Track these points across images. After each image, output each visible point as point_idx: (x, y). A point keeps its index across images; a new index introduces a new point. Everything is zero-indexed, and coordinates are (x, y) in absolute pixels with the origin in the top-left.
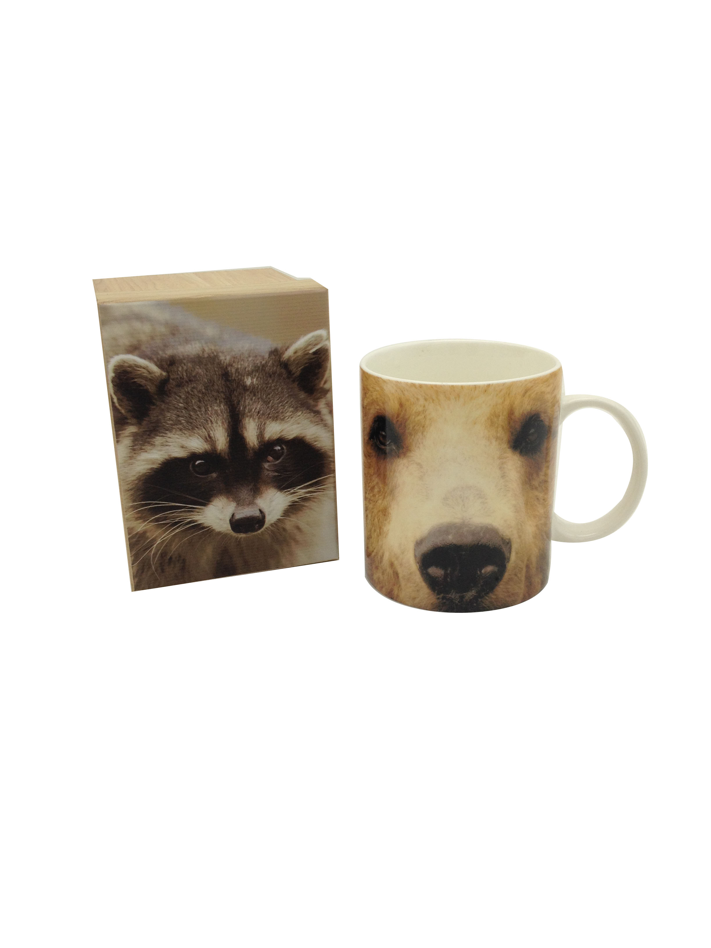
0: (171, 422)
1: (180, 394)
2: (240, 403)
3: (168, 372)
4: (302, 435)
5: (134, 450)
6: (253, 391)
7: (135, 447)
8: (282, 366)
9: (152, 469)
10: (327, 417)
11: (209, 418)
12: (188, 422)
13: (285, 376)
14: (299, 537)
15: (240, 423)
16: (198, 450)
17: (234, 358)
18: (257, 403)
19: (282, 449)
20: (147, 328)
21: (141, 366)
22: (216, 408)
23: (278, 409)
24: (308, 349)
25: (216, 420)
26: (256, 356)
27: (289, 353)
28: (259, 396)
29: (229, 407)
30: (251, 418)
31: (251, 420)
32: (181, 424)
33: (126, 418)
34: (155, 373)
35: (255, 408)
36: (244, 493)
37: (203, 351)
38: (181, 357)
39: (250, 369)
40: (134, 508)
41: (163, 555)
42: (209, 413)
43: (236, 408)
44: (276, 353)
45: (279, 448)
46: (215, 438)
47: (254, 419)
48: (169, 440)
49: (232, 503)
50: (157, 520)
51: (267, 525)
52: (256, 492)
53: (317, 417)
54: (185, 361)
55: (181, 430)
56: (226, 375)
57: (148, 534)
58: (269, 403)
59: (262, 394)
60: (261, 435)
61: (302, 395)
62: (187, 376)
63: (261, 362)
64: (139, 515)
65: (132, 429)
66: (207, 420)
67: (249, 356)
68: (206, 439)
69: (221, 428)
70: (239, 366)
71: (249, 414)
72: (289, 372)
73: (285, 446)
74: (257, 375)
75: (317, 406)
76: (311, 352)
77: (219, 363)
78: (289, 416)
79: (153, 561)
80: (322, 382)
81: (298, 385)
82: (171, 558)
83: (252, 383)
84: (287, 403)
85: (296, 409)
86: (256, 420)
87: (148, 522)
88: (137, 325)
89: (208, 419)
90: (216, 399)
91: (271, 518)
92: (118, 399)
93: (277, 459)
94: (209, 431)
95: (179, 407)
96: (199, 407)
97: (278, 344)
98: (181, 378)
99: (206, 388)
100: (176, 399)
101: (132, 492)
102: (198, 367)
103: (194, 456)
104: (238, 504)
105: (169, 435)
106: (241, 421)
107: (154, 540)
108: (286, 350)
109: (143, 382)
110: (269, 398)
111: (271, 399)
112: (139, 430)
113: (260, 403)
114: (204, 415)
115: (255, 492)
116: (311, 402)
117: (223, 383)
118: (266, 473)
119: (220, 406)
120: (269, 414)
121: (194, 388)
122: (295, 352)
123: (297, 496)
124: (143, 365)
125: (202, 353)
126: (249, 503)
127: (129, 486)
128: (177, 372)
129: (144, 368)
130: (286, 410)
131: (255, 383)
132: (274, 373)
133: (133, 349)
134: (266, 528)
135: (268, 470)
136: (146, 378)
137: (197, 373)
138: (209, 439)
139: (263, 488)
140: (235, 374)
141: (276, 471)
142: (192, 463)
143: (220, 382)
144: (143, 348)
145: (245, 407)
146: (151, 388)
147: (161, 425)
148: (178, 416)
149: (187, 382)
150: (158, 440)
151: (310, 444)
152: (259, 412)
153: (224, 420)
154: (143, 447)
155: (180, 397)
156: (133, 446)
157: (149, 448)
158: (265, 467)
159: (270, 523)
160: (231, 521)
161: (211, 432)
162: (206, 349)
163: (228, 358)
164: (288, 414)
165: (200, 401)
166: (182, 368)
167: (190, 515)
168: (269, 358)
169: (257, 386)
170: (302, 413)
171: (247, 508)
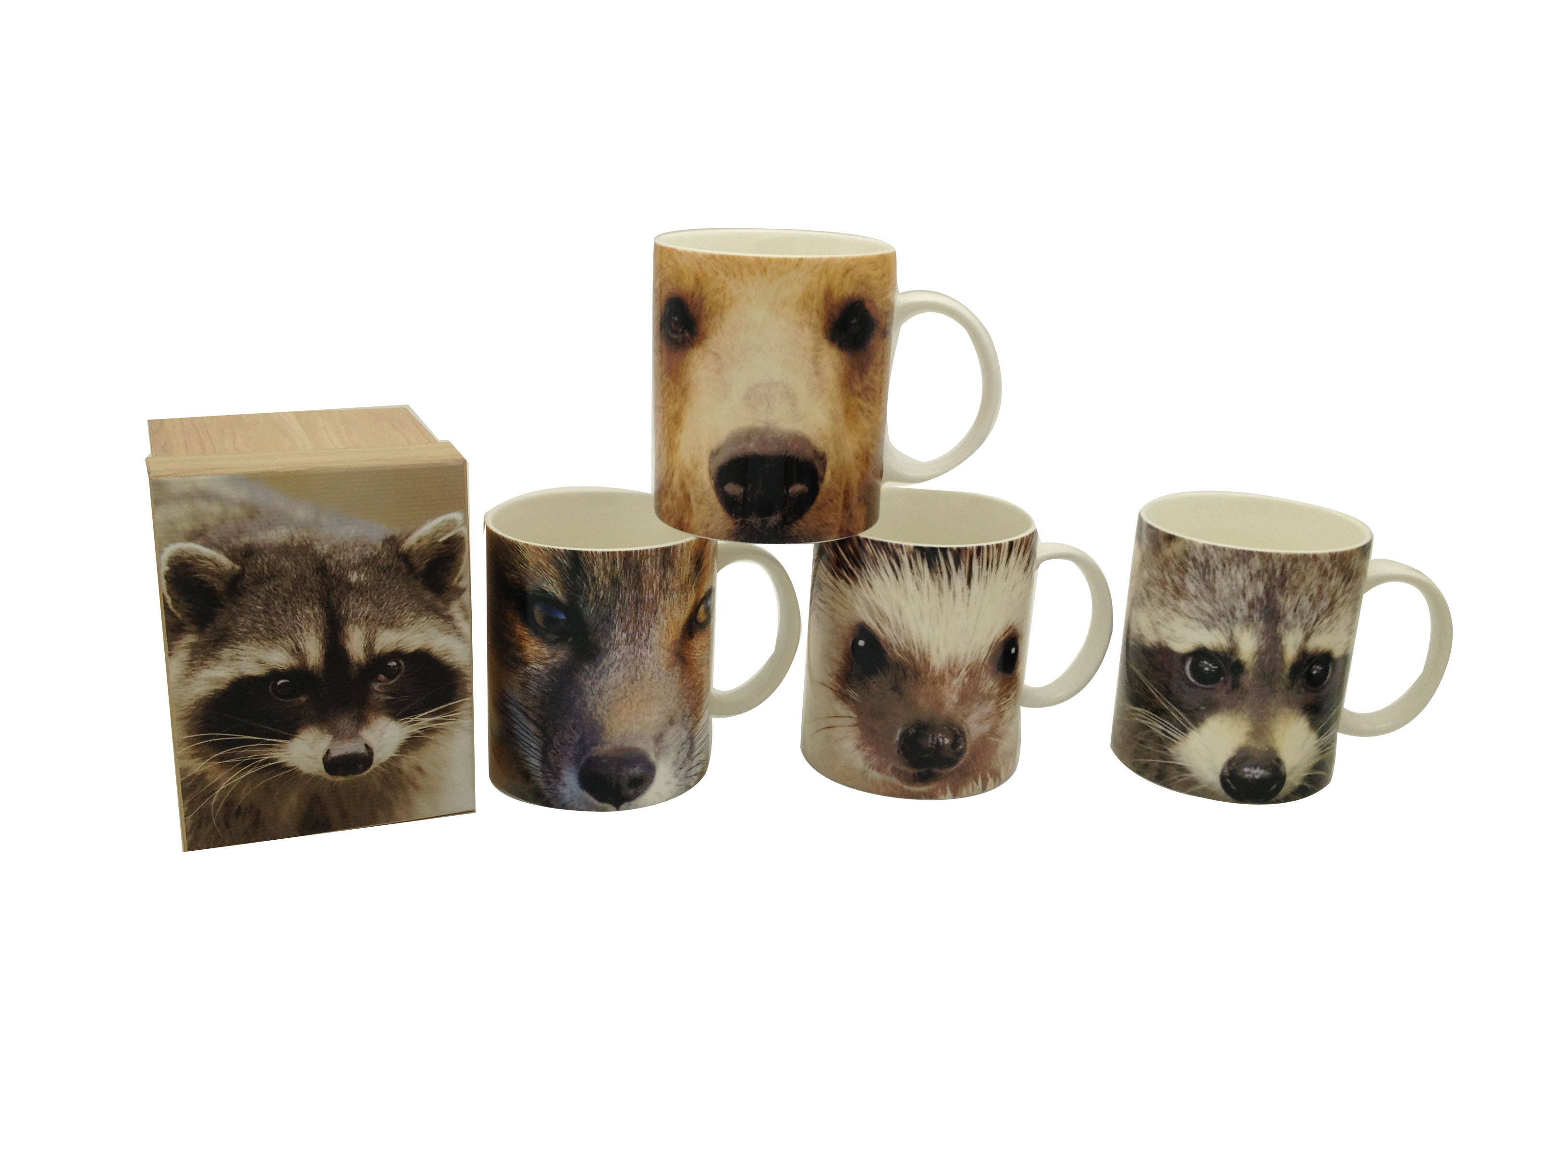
0: (245, 630)
1: (259, 594)
2: (341, 605)
3: (242, 566)
4: (427, 648)
5: (192, 665)
6: (360, 590)
7: (194, 662)
8: (401, 558)
9: (215, 691)
10: (462, 625)
11: (298, 625)
12: (267, 630)
13: (404, 570)
14: (420, 780)
15: (340, 631)
16: (281, 666)
17: (335, 547)
18: (365, 605)
19: (399, 665)
20: (216, 509)
21: (206, 558)
22: (308, 612)
23: (394, 613)
24: (437, 536)
25: (307, 627)
26: (364, 546)
27: (411, 542)
28: (368, 596)
29: (326, 611)
30: (357, 625)
31: (356, 627)
32: (259, 632)
33: (184, 625)
34: (224, 566)
35: (362, 612)
36: (345, 723)
37: (292, 538)
38: (262, 546)
39: (356, 562)
40: (190, 741)
41: (229, 804)
42: (298, 618)
43: (336, 612)
44: (392, 542)
45: (395, 664)
46: (306, 652)
47: (360, 626)
48: (241, 652)
49: (328, 735)
50: (221, 758)
51: (376, 763)
52: (362, 720)
53: (448, 624)
54: (266, 552)
55: (258, 640)
56: (322, 568)
57: (208, 777)
58: (382, 605)
59: (372, 594)
60: (369, 647)
61: (428, 596)
62: (268, 570)
63: (372, 553)
64: (196, 751)
65: (190, 638)
66: (295, 628)
67: (355, 546)
68: (293, 651)
69: (314, 638)
70: (342, 558)
71: (353, 619)
72: (411, 568)
73: (403, 661)
74: (366, 569)
75: (447, 609)
76: (441, 540)
77: (314, 554)
78: (410, 622)
79: (215, 813)
80: (456, 579)
81: (423, 582)
82: (239, 808)
83: (359, 579)
84: (406, 605)
85: (419, 614)
86: (364, 628)
87: (208, 760)
88: (203, 505)
89: (296, 626)
90: (308, 600)
91: (381, 755)
92: (173, 600)
93: (390, 677)
94: (298, 642)
95: (256, 610)
96: (285, 611)
97: (396, 531)
98: (260, 573)
99: (295, 585)
100: (252, 599)
101: (188, 721)
102: (284, 559)
103: (275, 674)
104: (335, 737)
105: (242, 646)
106: (342, 628)
107: (217, 784)
108: (407, 537)
109: (208, 578)
110: (381, 600)
111: (385, 600)
112: (199, 639)
113: (369, 605)
114: (290, 621)
115: (359, 721)
116: (440, 604)
117: (318, 579)
118: (376, 696)
119: (314, 609)
120: (382, 619)
121: (278, 586)
122: (419, 541)
123: (418, 726)
124: (208, 556)
125: (290, 541)
126: (351, 736)
127: (184, 713)
128: (255, 565)
129: (209, 560)
130: (405, 615)
131: (362, 579)
132: (389, 567)
133: (195, 536)
134: (375, 769)
135: (377, 692)
136: (212, 573)
137: (283, 566)
138: (297, 652)
139: (371, 716)
140: (336, 568)
141: (390, 694)
142: (272, 683)
143: (313, 578)
144: (210, 534)
145: (349, 610)
146: (219, 586)
147: (231, 634)
148: (255, 622)
149: (268, 578)
150: (226, 653)
151: (437, 660)
152: (367, 618)
153: (318, 628)
154: (205, 662)
155: (259, 597)
156: (191, 661)
157: (213, 663)
158: (374, 689)
159: (379, 762)
160: (324, 759)
161: (300, 643)
162: (296, 536)
163: (326, 547)
164: (408, 620)
165: (286, 603)
166: (263, 559)
167: (267, 752)
168: (382, 547)
169: (365, 583)
170: (427, 618)
171: (348, 743)
